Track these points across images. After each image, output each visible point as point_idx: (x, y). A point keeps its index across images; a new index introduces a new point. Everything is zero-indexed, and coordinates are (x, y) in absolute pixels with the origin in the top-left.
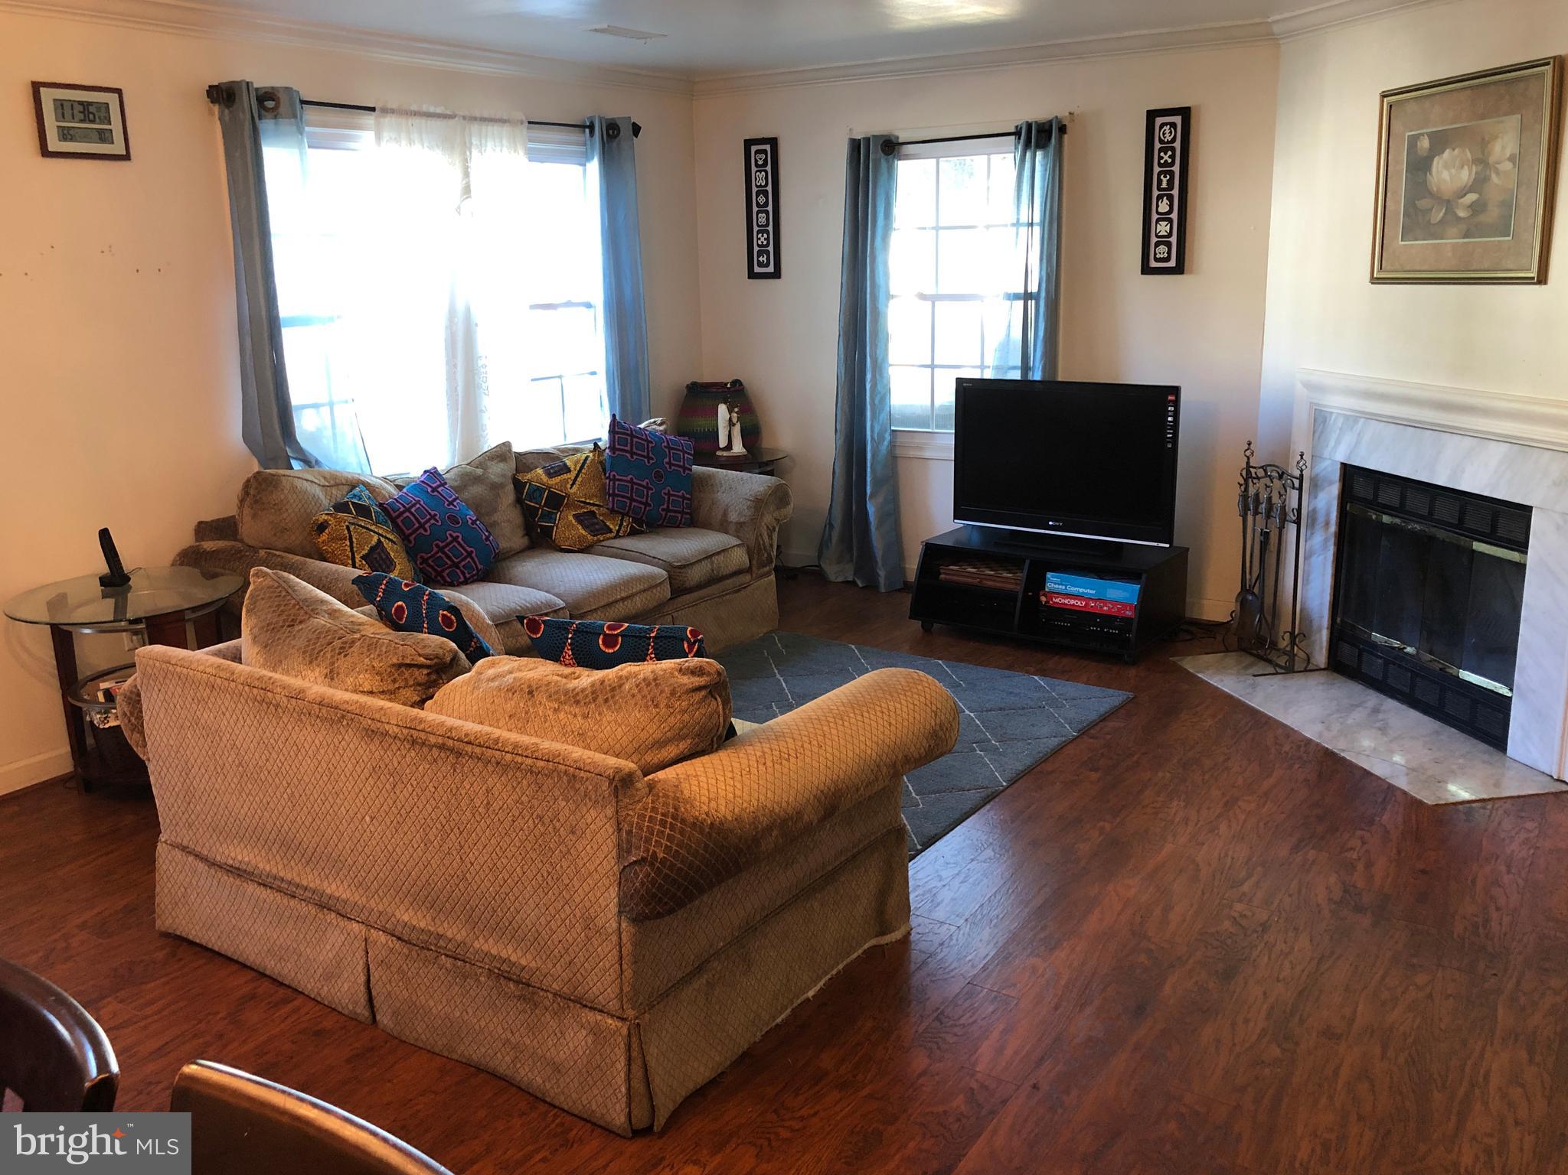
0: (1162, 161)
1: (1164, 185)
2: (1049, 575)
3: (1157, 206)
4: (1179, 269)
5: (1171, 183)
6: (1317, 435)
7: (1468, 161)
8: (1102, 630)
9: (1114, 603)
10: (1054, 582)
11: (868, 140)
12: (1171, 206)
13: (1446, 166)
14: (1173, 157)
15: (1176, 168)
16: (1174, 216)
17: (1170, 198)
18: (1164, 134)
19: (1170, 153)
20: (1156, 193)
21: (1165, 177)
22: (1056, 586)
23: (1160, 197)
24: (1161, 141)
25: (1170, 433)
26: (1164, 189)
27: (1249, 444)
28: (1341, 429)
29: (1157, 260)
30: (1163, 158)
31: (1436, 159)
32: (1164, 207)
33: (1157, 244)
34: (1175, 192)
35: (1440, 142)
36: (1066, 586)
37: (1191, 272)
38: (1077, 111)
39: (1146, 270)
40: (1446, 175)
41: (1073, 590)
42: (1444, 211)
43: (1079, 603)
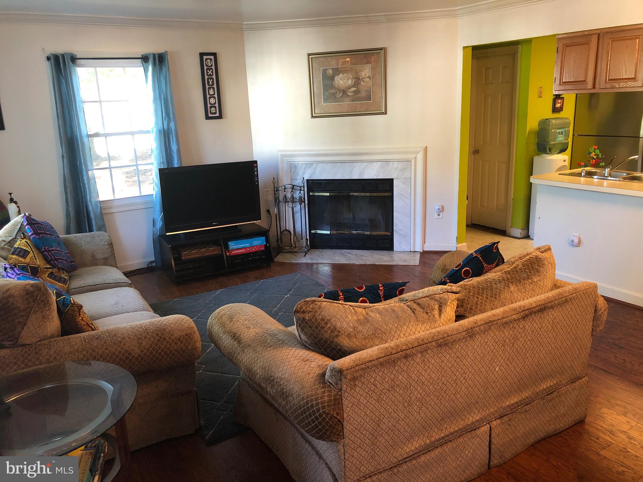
0: (209, 74)
1: (211, 83)
2: (230, 243)
3: (209, 92)
4: (220, 117)
5: (213, 82)
6: (292, 172)
7: (351, 77)
8: (253, 258)
9: (256, 246)
10: (233, 245)
11: (63, 56)
12: (214, 92)
13: (341, 79)
15: (214, 77)
16: (216, 96)
17: (213, 88)
18: (208, 63)
19: (211, 71)
20: (207, 87)
21: (211, 80)
22: (234, 247)
23: (209, 88)
24: (207, 66)
25: (256, 179)
26: (211, 85)
27: (274, 179)
28: (305, 168)
29: (211, 113)
30: (208, 72)
31: (336, 77)
32: (211, 92)
33: (211, 107)
34: (215, 86)
35: (337, 71)
36: (237, 245)
37: (224, 118)
38: (168, 51)
39: (207, 118)
40: (341, 82)
41: (241, 246)
42: (342, 93)
43: (243, 251)
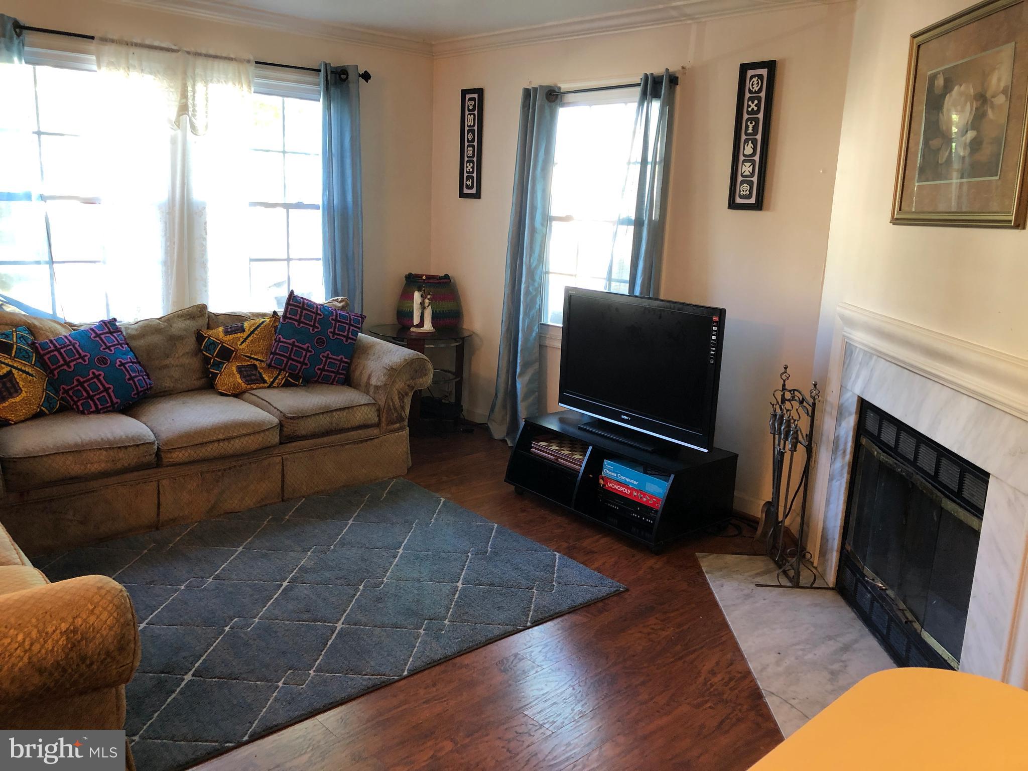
0: (750, 109)
1: (750, 131)
2: (606, 462)
3: (744, 149)
4: (759, 206)
5: (755, 128)
6: (845, 366)
7: (971, 96)
8: (641, 518)
9: (651, 495)
10: (610, 470)
11: (535, 89)
12: (755, 149)
13: (954, 104)
14: (758, 105)
15: (761, 116)
16: (757, 158)
17: (754, 142)
18: (752, 85)
19: (756, 102)
20: (744, 137)
21: (751, 123)
22: (610, 473)
23: (746, 141)
24: (750, 92)
25: (713, 351)
26: (750, 134)
27: (786, 368)
28: (860, 364)
29: (741, 197)
30: (750, 106)
31: (947, 96)
32: (749, 150)
33: (742, 182)
34: (759, 137)
35: (952, 78)
36: (617, 474)
37: (768, 209)
38: (688, 66)
39: (733, 205)
41: (623, 478)
43: (626, 491)
